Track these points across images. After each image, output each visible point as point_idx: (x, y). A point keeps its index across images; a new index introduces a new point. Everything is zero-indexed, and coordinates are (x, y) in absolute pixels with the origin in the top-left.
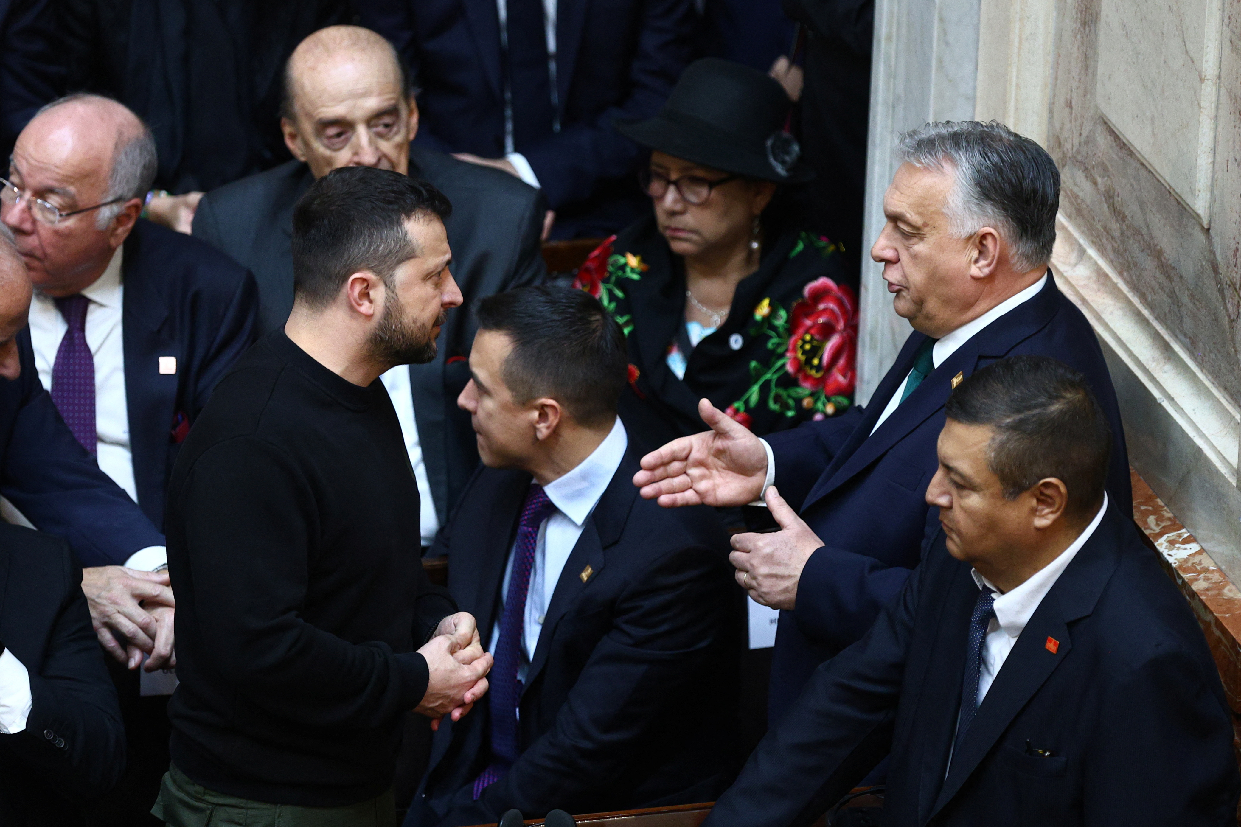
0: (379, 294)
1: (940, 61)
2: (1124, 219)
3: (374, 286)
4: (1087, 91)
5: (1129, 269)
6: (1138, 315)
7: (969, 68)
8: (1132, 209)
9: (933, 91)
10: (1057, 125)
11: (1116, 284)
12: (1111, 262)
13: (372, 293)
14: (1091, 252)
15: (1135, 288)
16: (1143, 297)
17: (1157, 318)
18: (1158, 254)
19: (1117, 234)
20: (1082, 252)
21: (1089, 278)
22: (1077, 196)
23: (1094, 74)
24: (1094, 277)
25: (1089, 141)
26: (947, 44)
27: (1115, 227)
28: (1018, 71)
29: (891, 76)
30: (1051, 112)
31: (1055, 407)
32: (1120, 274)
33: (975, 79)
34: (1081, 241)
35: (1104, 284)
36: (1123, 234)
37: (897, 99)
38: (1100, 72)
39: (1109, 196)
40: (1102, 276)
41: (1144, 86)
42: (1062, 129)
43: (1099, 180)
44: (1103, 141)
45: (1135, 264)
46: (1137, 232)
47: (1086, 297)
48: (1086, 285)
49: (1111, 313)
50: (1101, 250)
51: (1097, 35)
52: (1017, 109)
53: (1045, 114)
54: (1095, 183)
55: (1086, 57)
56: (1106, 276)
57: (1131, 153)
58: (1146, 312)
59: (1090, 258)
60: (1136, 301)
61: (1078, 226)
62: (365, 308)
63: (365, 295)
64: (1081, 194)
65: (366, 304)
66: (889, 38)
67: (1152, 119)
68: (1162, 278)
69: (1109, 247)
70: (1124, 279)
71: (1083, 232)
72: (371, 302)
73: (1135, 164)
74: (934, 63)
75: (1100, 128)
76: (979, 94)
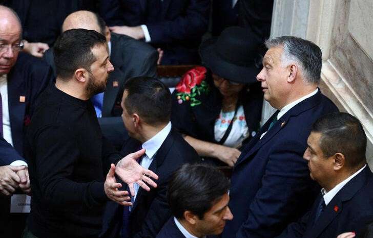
0: (86, 75)
1: (296, 11)
2: (355, 69)
3: (85, 72)
4: (345, 24)
5: (356, 87)
6: (358, 102)
7: (306, 14)
8: (358, 66)
9: (293, 21)
10: (335, 36)
11: (351, 91)
12: (350, 84)
13: (84, 75)
14: (344, 80)
15: (357, 93)
16: (360, 96)
17: (365, 104)
18: (366, 82)
19: (353, 74)
20: (341, 80)
21: (342, 89)
22: (339, 60)
23: (348, 20)
24: (344, 88)
25: (345, 42)
26: (298, 6)
27: (352, 71)
28: (322, 16)
29: (279, 16)
30: (333, 31)
31: (344, 128)
32: (353, 88)
33: (307, 19)
34: (340, 76)
35: (347, 91)
36: (354, 74)
37: (281, 24)
38: (350, 18)
39: (351, 61)
40: (347, 89)
41: (365, 24)
42: (336, 37)
43: (348, 56)
44: (349, 42)
45: (358, 85)
46: (360, 74)
47: (341, 95)
48: (341, 91)
49: (349, 101)
50: (347, 79)
51: (349, 7)
52: (321, 29)
53: (331, 32)
54: (346, 56)
55: (345, 13)
56: (348, 88)
57: (359, 47)
58: (361, 102)
59: (343, 82)
60: (358, 97)
61: (340, 71)
62: (82, 80)
63: (82, 75)
64: (341, 60)
65: (83, 78)
66: (279, 3)
67: (367, 36)
68: (367, 90)
69: (350, 78)
70: (354, 90)
71: (341, 73)
72: (84, 77)
73: (360, 51)
74: (294, 12)
75: (349, 38)
76: (309, 23)
